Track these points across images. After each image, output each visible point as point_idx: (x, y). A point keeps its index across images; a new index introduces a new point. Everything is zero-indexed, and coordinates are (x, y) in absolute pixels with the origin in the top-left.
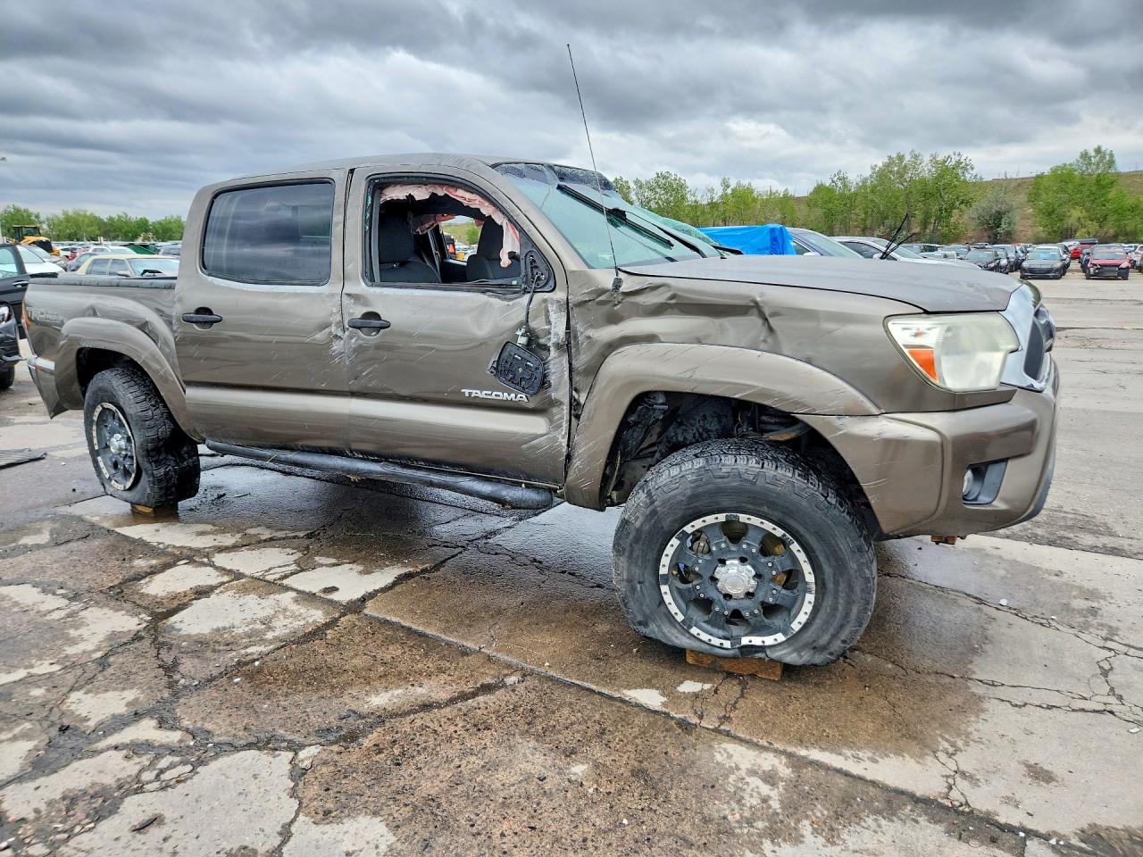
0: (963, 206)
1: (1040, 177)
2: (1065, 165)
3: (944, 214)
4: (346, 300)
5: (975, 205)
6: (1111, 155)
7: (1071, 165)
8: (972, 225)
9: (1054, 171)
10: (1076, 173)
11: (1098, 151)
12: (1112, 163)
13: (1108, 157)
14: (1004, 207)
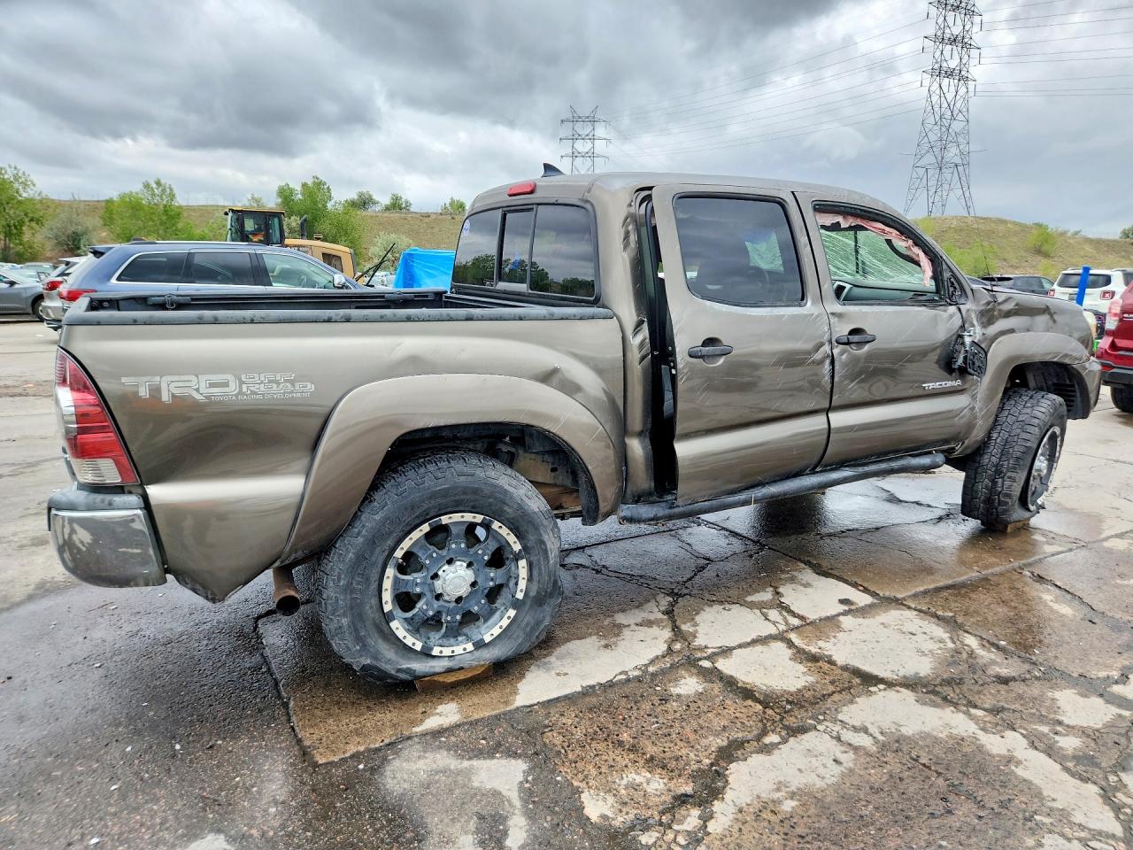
0: (33, 224)
1: (109, 202)
2: (132, 193)
3: (14, 231)
4: (834, 320)
5: (48, 224)
6: (171, 189)
7: (137, 193)
8: (49, 245)
9: (122, 197)
10: (144, 202)
11: (158, 183)
12: (172, 196)
13: (168, 190)
14: (80, 229)
